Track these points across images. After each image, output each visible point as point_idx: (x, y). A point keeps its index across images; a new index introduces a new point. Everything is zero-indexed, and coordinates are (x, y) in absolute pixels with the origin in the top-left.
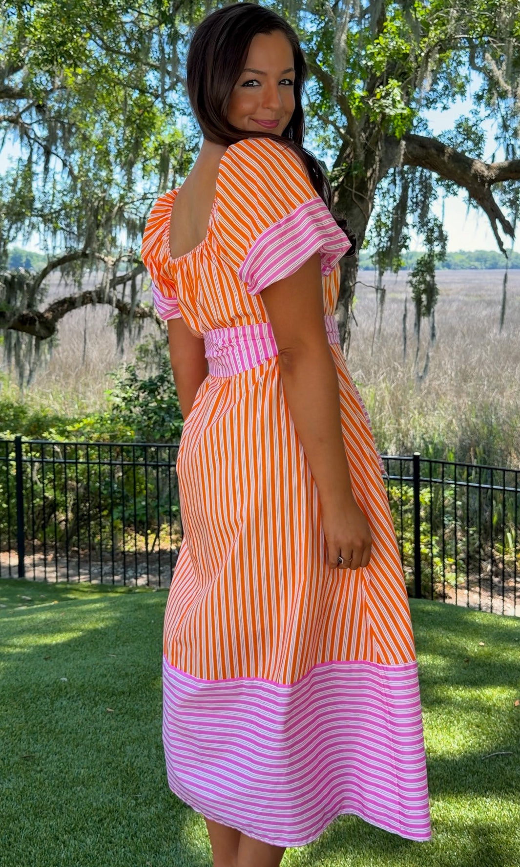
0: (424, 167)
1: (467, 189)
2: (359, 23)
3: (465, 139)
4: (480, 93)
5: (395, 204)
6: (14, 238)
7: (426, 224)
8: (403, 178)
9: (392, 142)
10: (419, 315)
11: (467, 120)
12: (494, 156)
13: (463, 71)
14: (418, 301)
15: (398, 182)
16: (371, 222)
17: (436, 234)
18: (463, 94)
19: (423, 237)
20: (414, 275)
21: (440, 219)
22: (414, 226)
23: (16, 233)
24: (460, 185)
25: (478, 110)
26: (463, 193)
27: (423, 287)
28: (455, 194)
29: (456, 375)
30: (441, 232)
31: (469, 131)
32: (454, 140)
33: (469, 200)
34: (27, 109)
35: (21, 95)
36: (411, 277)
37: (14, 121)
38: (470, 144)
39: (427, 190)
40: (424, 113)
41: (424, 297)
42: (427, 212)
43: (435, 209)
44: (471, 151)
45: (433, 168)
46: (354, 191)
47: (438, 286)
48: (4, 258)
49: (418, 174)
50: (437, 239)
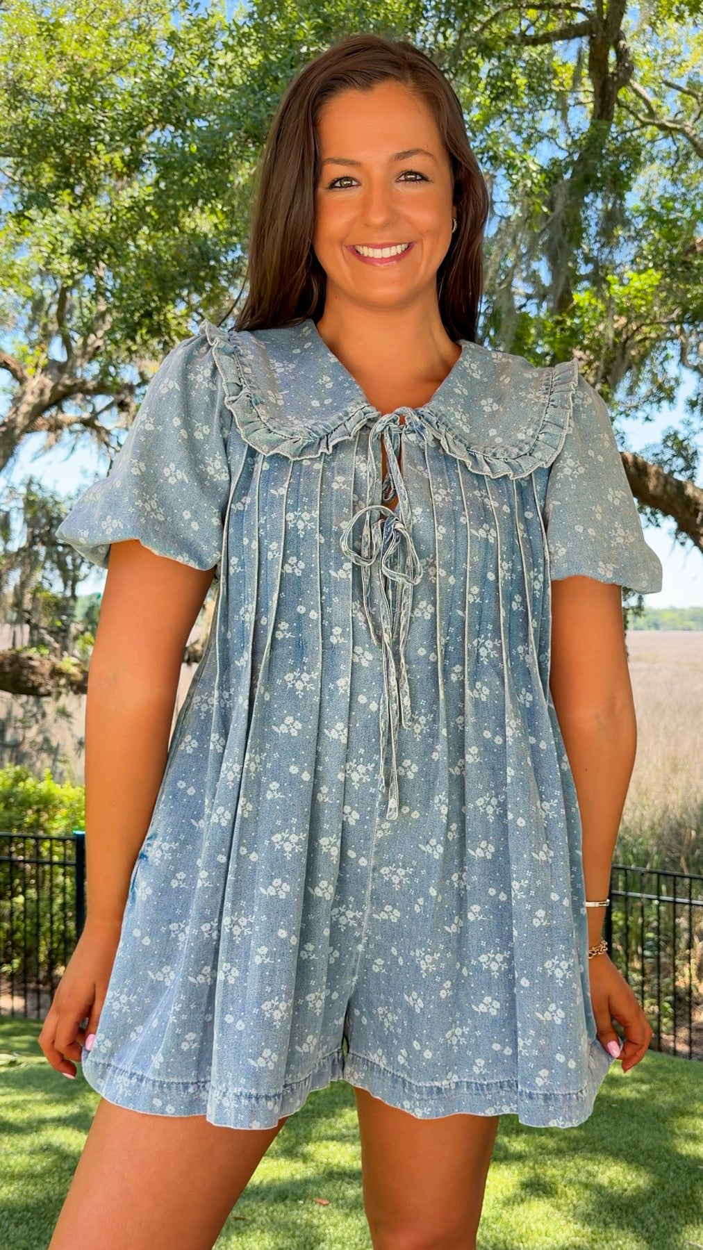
2: (539, 306)
3: (674, 456)
4: (694, 399)
6: (86, 576)
11: (676, 434)
13: (673, 369)
18: (671, 399)
23: (89, 568)
24: (665, 514)
25: (692, 419)
29: (663, 764)
31: (680, 447)
32: (660, 457)
33: (676, 534)
34: (108, 407)
35: (101, 389)
37: (89, 423)
38: (680, 462)
40: (621, 424)
44: (680, 472)
48: (72, 602)
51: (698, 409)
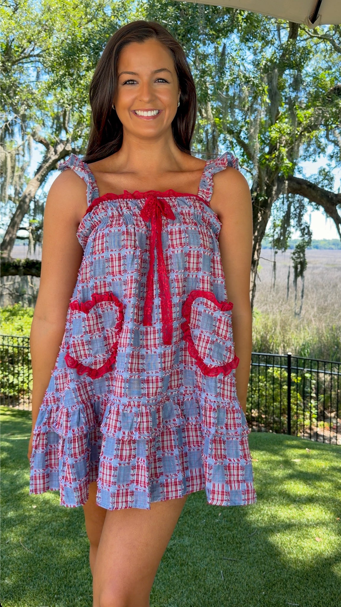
0: (300, 195)
1: (323, 206)
3: (323, 179)
4: (332, 154)
5: (284, 215)
7: (301, 225)
8: (288, 201)
9: (281, 180)
10: (296, 276)
11: (324, 170)
12: (339, 189)
13: (323, 141)
14: (296, 268)
15: (285, 202)
16: (269, 224)
17: (306, 231)
18: (324, 152)
19: (299, 233)
20: (294, 254)
21: (309, 223)
22: (294, 227)
24: (320, 205)
25: (331, 163)
26: (322, 209)
27: (299, 260)
28: (317, 209)
30: (309, 231)
31: (326, 175)
32: (317, 180)
33: (325, 213)
36: (292, 255)
38: (326, 182)
39: (302, 207)
41: (299, 266)
42: (301, 219)
43: (305, 218)
44: (327, 186)
45: (305, 196)
46: (259, 208)
47: (307, 260)
49: (296, 198)
50: (306, 234)
51: (334, 158)
